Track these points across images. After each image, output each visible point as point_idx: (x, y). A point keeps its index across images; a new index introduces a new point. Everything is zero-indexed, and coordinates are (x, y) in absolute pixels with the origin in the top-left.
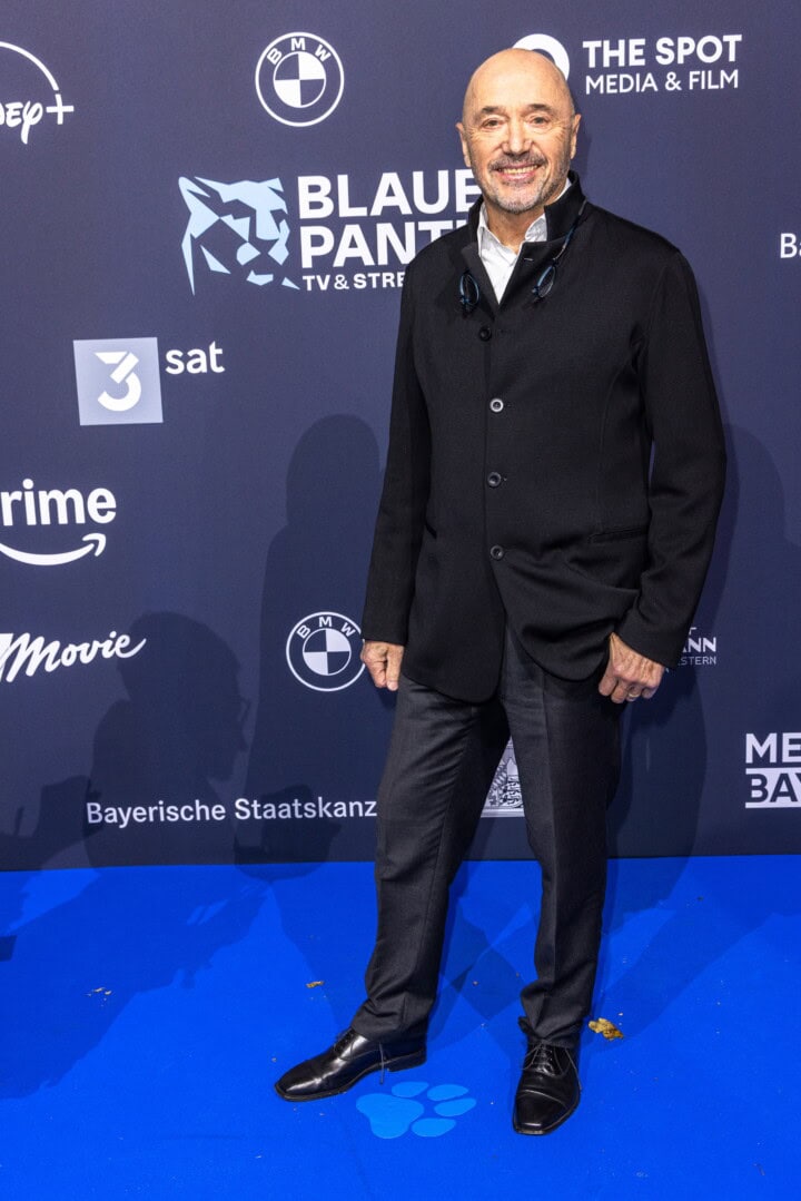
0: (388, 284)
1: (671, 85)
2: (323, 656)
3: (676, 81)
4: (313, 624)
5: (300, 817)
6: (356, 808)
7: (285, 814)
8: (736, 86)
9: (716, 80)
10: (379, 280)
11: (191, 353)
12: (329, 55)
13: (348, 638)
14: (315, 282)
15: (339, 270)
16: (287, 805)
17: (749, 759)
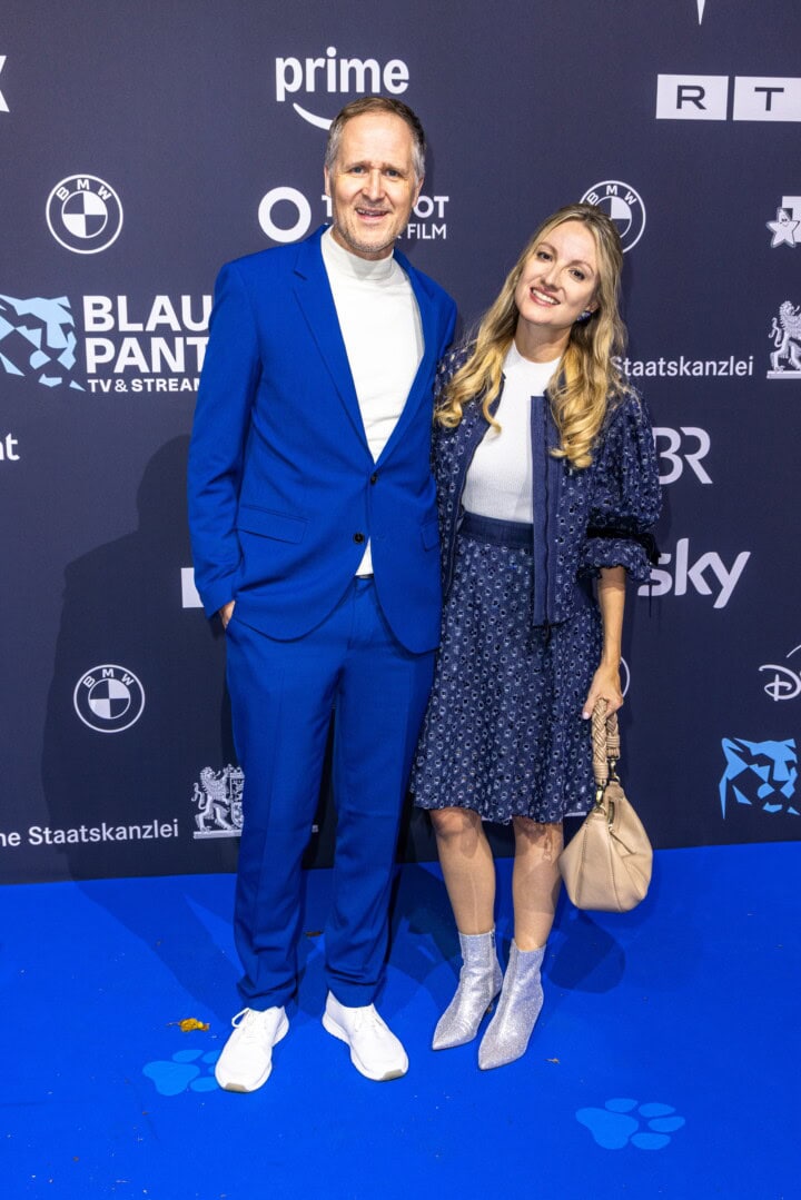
0: (161, 388)
2: (106, 702)
4: (97, 675)
6: (135, 831)
7: (73, 838)
8: (445, 237)
9: (429, 232)
10: (154, 385)
12: (110, 195)
13: (129, 687)
14: (98, 386)
15: (119, 376)
16: (76, 832)
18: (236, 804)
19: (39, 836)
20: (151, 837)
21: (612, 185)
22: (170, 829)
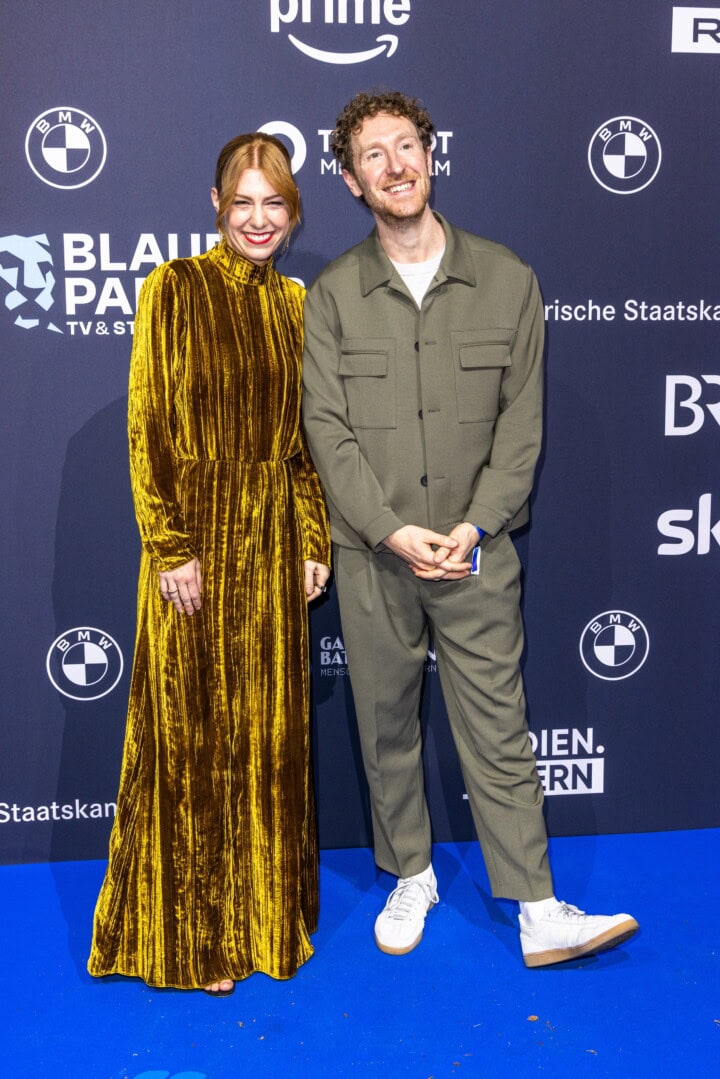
2: (81, 668)
4: (72, 638)
5: (58, 818)
7: (43, 816)
8: (448, 174)
12: (93, 128)
13: (105, 651)
14: (77, 328)
15: (100, 318)
16: (46, 808)
19: (6, 813)
21: (626, 121)
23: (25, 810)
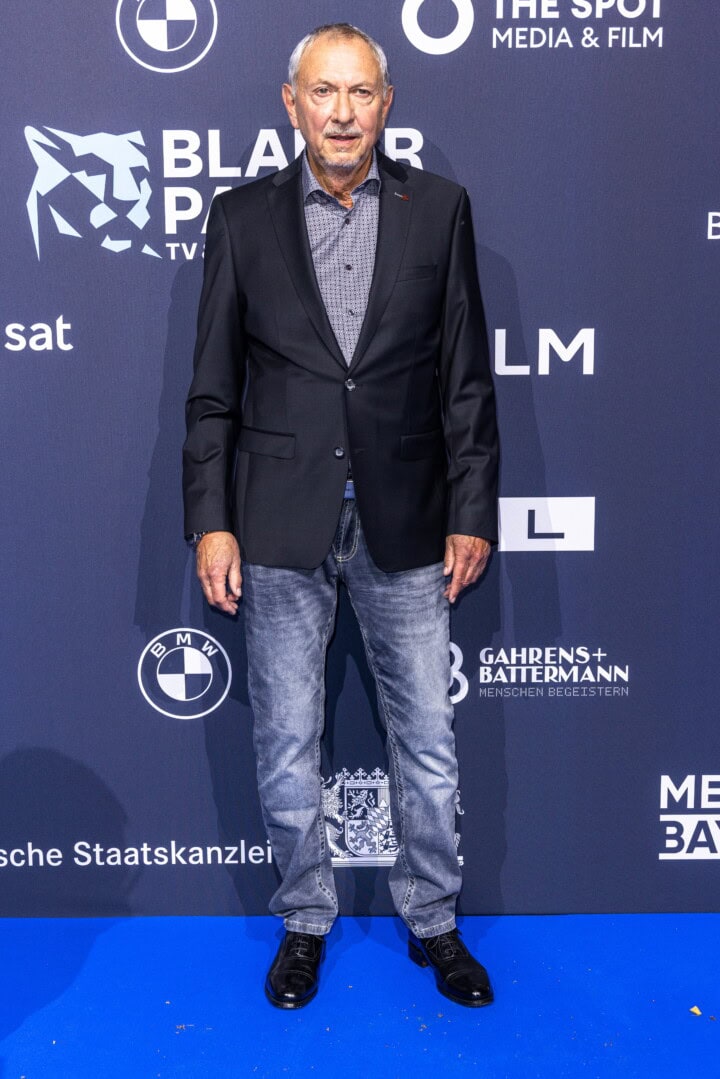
1: (587, 42)
2: (180, 679)
3: (593, 37)
4: (169, 642)
5: (150, 863)
6: (214, 854)
7: (131, 859)
8: (660, 45)
9: (638, 38)
11: (34, 327)
13: (210, 658)
14: (179, 251)
16: (136, 851)
17: (664, 804)
18: (352, 822)
19: (87, 854)
20: (236, 862)
22: (262, 853)
23: (109, 851)
